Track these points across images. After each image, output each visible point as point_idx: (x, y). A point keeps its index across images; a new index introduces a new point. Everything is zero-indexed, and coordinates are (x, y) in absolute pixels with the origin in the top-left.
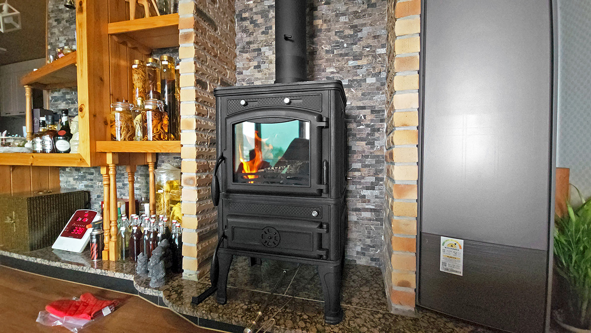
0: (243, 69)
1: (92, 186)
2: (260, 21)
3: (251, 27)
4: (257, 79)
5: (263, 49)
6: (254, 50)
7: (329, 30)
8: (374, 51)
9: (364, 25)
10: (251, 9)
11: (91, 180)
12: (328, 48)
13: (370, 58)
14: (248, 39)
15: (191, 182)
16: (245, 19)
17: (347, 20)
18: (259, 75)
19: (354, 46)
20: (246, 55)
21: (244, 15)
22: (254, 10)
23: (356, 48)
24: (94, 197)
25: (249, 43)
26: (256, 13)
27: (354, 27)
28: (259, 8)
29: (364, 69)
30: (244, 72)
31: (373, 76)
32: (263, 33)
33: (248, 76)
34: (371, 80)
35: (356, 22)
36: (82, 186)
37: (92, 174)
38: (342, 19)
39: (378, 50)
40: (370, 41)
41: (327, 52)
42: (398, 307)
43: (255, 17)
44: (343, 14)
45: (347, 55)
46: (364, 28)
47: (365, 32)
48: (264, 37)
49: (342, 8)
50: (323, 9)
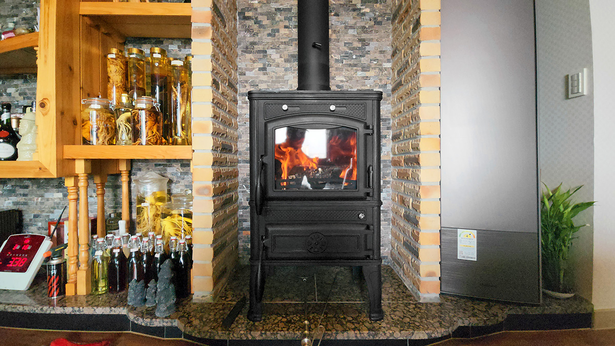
0: (246, 69)
1: (25, 204)
2: (265, 22)
3: (256, 27)
4: (262, 82)
5: (269, 52)
6: (259, 52)
7: (338, 41)
8: (381, 65)
9: (372, 40)
10: (256, 9)
11: (25, 195)
12: (338, 57)
13: (377, 70)
14: (252, 39)
15: (206, 191)
16: (248, 18)
17: (356, 33)
18: (265, 78)
19: (362, 59)
20: (249, 56)
21: (247, 14)
22: (259, 10)
23: (364, 60)
24: (27, 217)
25: (253, 44)
26: (262, 14)
27: (360, 40)
28: (265, 9)
29: (372, 80)
30: (247, 73)
31: (380, 87)
32: (269, 35)
33: (252, 77)
35: (364, 36)
36: (10, 203)
37: (27, 187)
38: (351, 32)
39: (384, 64)
40: (377, 55)
41: (337, 61)
42: (426, 296)
43: (260, 18)
44: (351, 27)
45: (355, 65)
46: (371, 43)
47: (372, 46)
48: (270, 40)
49: (351, 22)
50: (333, 20)
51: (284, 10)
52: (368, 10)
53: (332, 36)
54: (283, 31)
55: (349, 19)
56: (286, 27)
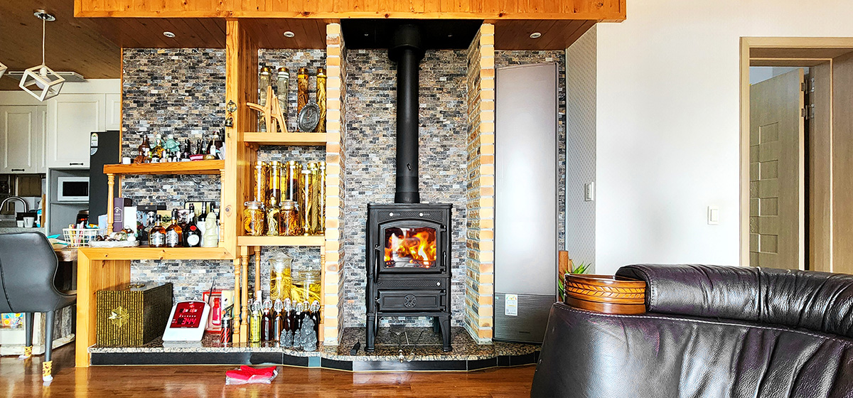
2: (368, 131)
3: (361, 135)
4: (364, 179)
5: (371, 155)
6: (363, 155)
7: (425, 146)
8: (459, 166)
9: (450, 146)
10: (361, 122)
12: (425, 159)
14: (357, 146)
16: (355, 129)
17: (439, 141)
18: (367, 176)
19: (444, 161)
20: (355, 159)
21: (353, 126)
22: (363, 123)
25: (358, 149)
26: (365, 125)
27: (443, 146)
28: (368, 122)
29: (451, 178)
30: (353, 172)
31: (458, 183)
32: (371, 142)
33: (357, 176)
34: (456, 186)
35: (445, 143)
36: (163, 278)
38: (435, 139)
39: (461, 165)
40: (456, 158)
43: (364, 128)
44: (436, 136)
45: (439, 166)
47: (452, 151)
48: (371, 146)
49: (436, 132)
50: (421, 130)
51: (383, 122)
52: (448, 122)
54: (382, 139)
55: (434, 129)
56: (384, 136)
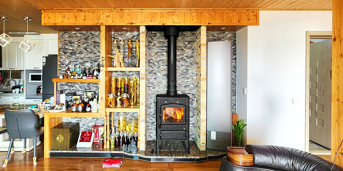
0: (150, 79)
2: (156, 64)
3: (153, 65)
5: (157, 73)
6: (154, 73)
7: (179, 70)
13: (191, 79)
14: (152, 69)
15: (143, 121)
16: (151, 63)
17: (185, 67)
18: (156, 81)
20: (151, 75)
22: (154, 61)
23: (187, 76)
25: (152, 71)
27: (186, 70)
28: (156, 60)
29: (190, 82)
31: (192, 84)
33: (151, 81)
34: (192, 86)
35: (187, 68)
36: (75, 121)
38: (183, 67)
39: (193, 77)
40: (191, 74)
41: (179, 76)
42: (202, 149)
43: (154, 63)
44: (183, 65)
45: (185, 78)
46: (189, 70)
47: (190, 72)
48: (157, 69)
49: (183, 64)
50: (178, 63)
51: (162, 60)
52: (188, 60)
53: (177, 68)
54: (162, 67)
55: (183, 63)
56: (162, 65)
